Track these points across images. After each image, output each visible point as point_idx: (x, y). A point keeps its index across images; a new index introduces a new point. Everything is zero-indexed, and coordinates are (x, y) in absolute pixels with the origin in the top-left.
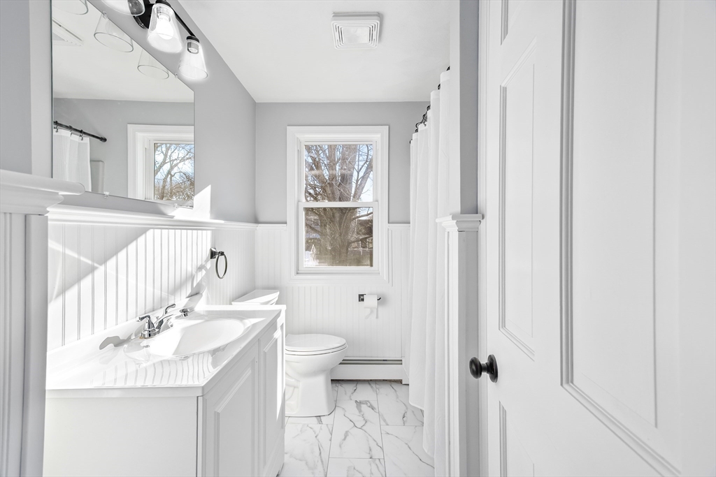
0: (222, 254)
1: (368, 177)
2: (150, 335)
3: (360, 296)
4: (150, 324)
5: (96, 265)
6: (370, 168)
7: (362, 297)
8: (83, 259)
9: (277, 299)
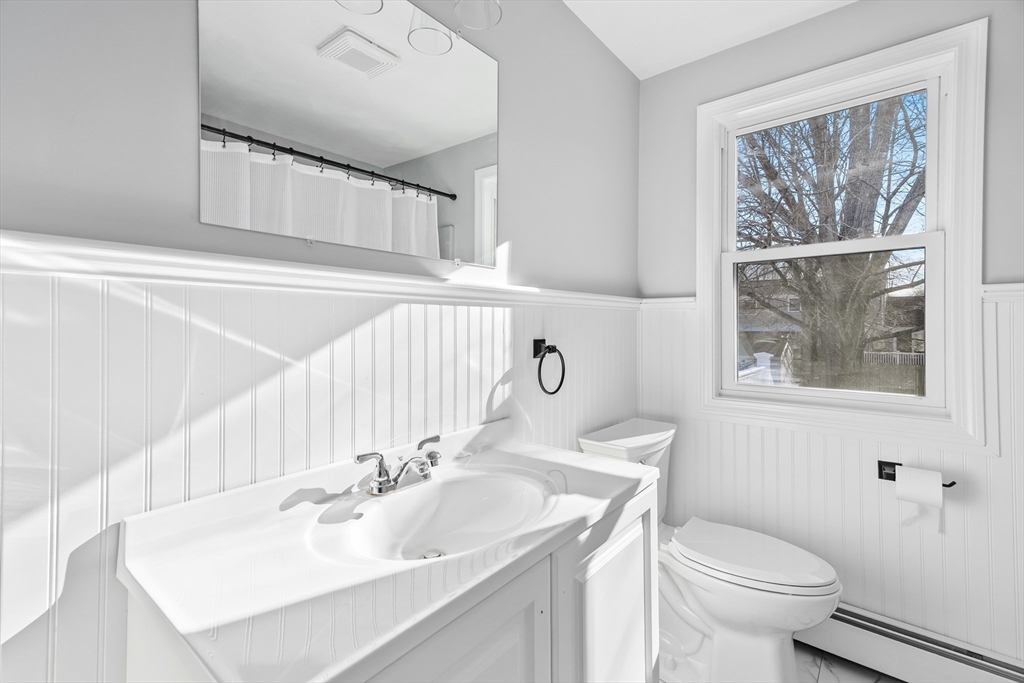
0: (552, 349)
1: (914, 208)
2: (380, 490)
3: (882, 465)
4: (382, 471)
5: (287, 359)
6: (918, 191)
7: (888, 470)
8: (260, 348)
9: (669, 442)
